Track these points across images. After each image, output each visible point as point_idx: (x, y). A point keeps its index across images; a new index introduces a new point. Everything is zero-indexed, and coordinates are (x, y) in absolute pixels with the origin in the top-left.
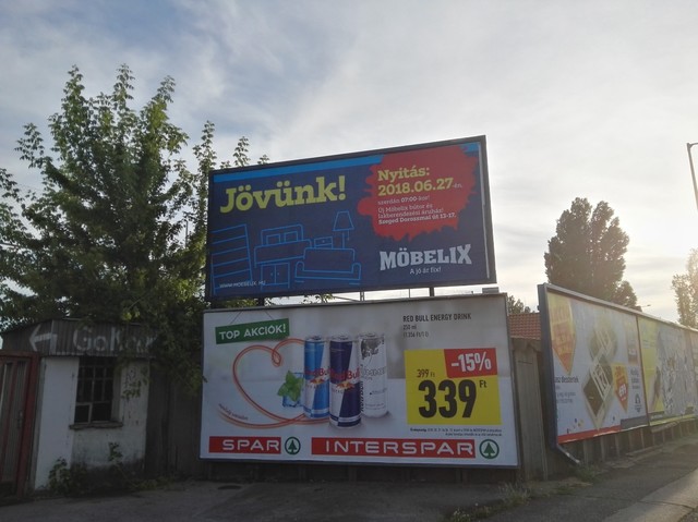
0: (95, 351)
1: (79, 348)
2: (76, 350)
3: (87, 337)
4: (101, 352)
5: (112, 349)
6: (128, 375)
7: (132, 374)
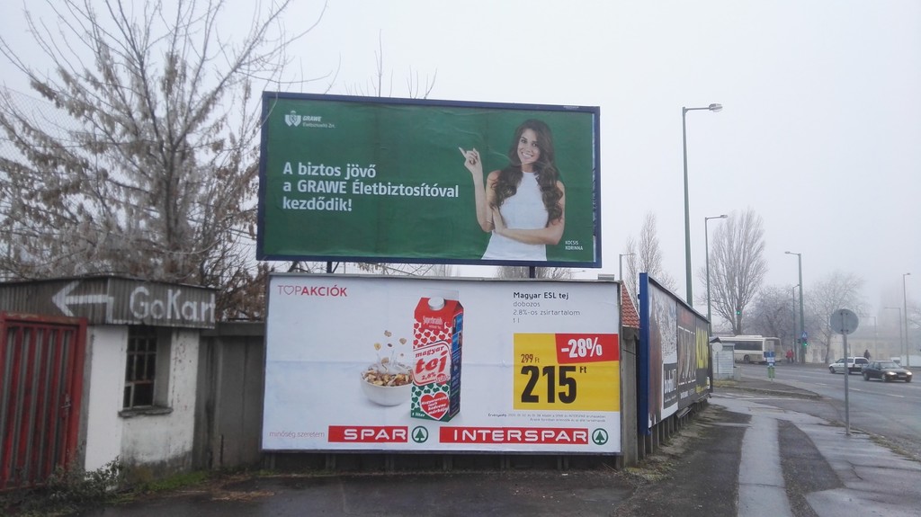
0: (152, 319)
1: (136, 314)
2: (133, 318)
3: (144, 301)
4: (157, 320)
5: (169, 317)
6: (178, 348)
7: (181, 348)
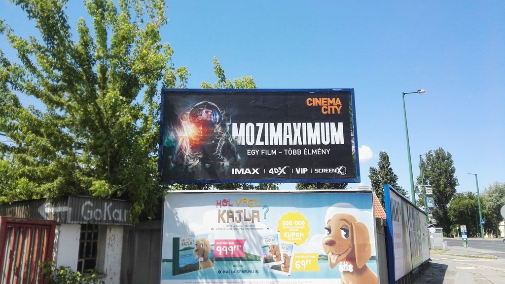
0: (94, 220)
1: (85, 218)
2: (83, 220)
3: (90, 210)
4: (97, 221)
5: (105, 219)
6: (110, 238)
7: (112, 238)
